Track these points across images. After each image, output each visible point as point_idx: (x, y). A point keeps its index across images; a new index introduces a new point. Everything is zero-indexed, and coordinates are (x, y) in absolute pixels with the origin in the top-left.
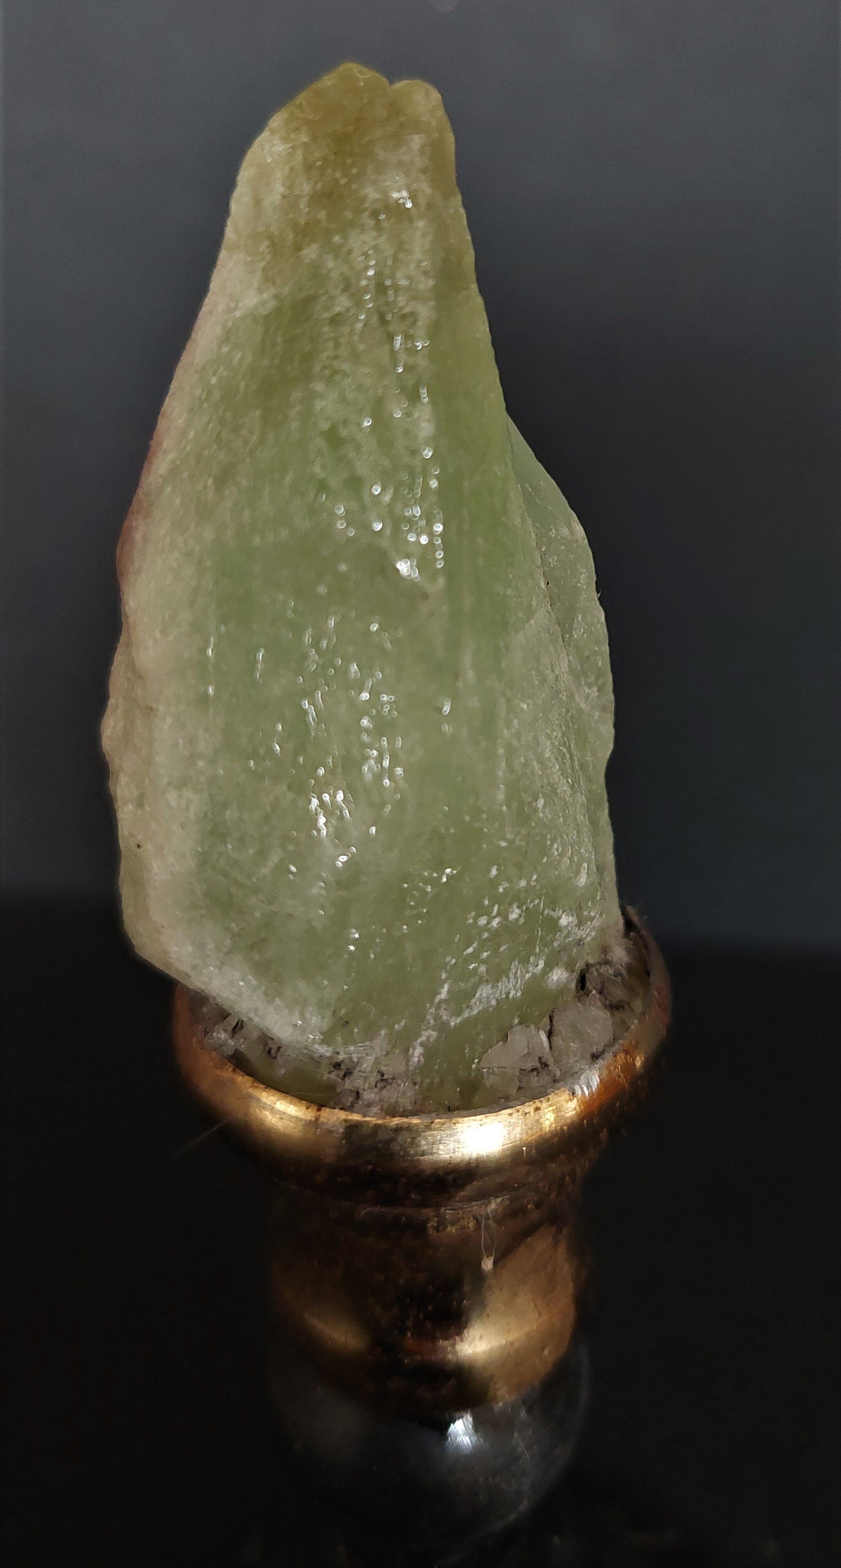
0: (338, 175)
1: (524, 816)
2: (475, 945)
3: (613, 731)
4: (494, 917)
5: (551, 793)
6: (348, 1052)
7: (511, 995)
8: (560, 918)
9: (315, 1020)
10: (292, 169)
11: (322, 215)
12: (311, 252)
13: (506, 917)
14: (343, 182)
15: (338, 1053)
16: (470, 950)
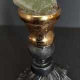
7: (48, 7)
9: (31, 7)
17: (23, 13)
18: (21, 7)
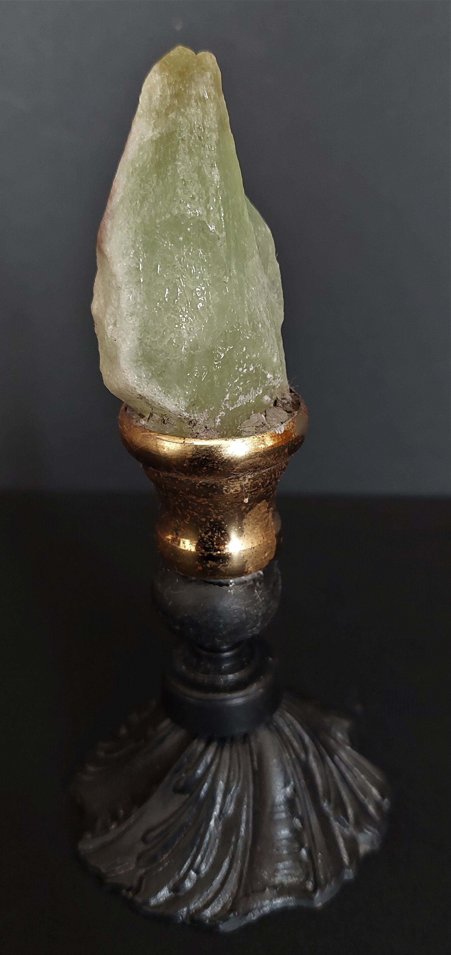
0: (181, 87)
1: (255, 329)
2: (238, 379)
3: (283, 313)
4: (245, 369)
5: (264, 324)
6: (195, 416)
7: (251, 402)
8: (267, 374)
9: (183, 403)
10: (163, 85)
11: (176, 102)
12: (172, 116)
13: (249, 369)
14: (183, 89)
15: (191, 417)
16: (236, 381)
17: (144, 429)
18: (139, 405)
